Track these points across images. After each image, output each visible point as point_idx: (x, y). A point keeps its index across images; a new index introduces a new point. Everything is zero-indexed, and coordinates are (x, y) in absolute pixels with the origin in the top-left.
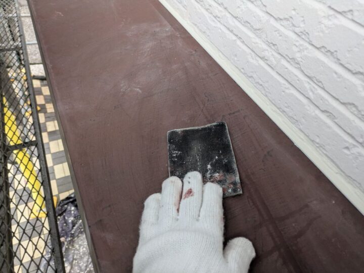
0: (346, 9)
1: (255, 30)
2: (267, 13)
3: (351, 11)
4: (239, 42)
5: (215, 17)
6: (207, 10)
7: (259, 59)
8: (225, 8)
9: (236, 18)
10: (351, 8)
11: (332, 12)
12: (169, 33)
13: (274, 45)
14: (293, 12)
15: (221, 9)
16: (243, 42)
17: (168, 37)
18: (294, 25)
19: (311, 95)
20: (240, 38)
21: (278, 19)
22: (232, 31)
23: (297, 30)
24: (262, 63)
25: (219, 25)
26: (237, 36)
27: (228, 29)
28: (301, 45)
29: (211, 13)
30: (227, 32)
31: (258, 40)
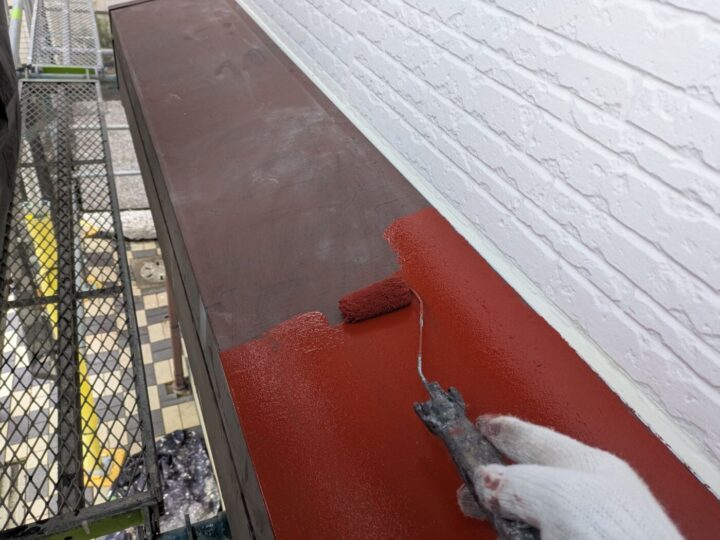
0: (488, 69)
1: (417, 104)
2: (427, 81)
3: (491, 70)
4: (402, 122)
5: (377, 94)
6: (368, 86)
7: (421, 137)
8: (387, 82)
9: (397, 92)
10: (491, 67)
11: (478, 74)
12: (322, 119)
13: (435, 118)
14: (448, 77)
15: (383, 83)
16: (405, 120)
17: (319, 122)
18: (450, 93)
19: (469, 169)
20: (403, 116)
21: (436, 88)
22: (394, 109)
23: (452, 96)
24: (424, 141)
25: (381, 104)
26: (399, 113)
27: (390, 106)
28: (457, 113)
29: (372, 90)
30: (389, 110)
31: (420, 115)
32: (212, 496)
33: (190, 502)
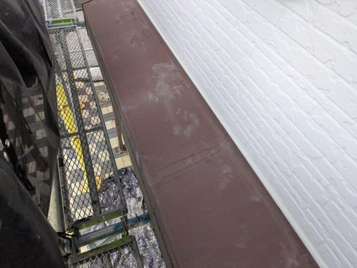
32: (140, 195)
33: (130, 198)
